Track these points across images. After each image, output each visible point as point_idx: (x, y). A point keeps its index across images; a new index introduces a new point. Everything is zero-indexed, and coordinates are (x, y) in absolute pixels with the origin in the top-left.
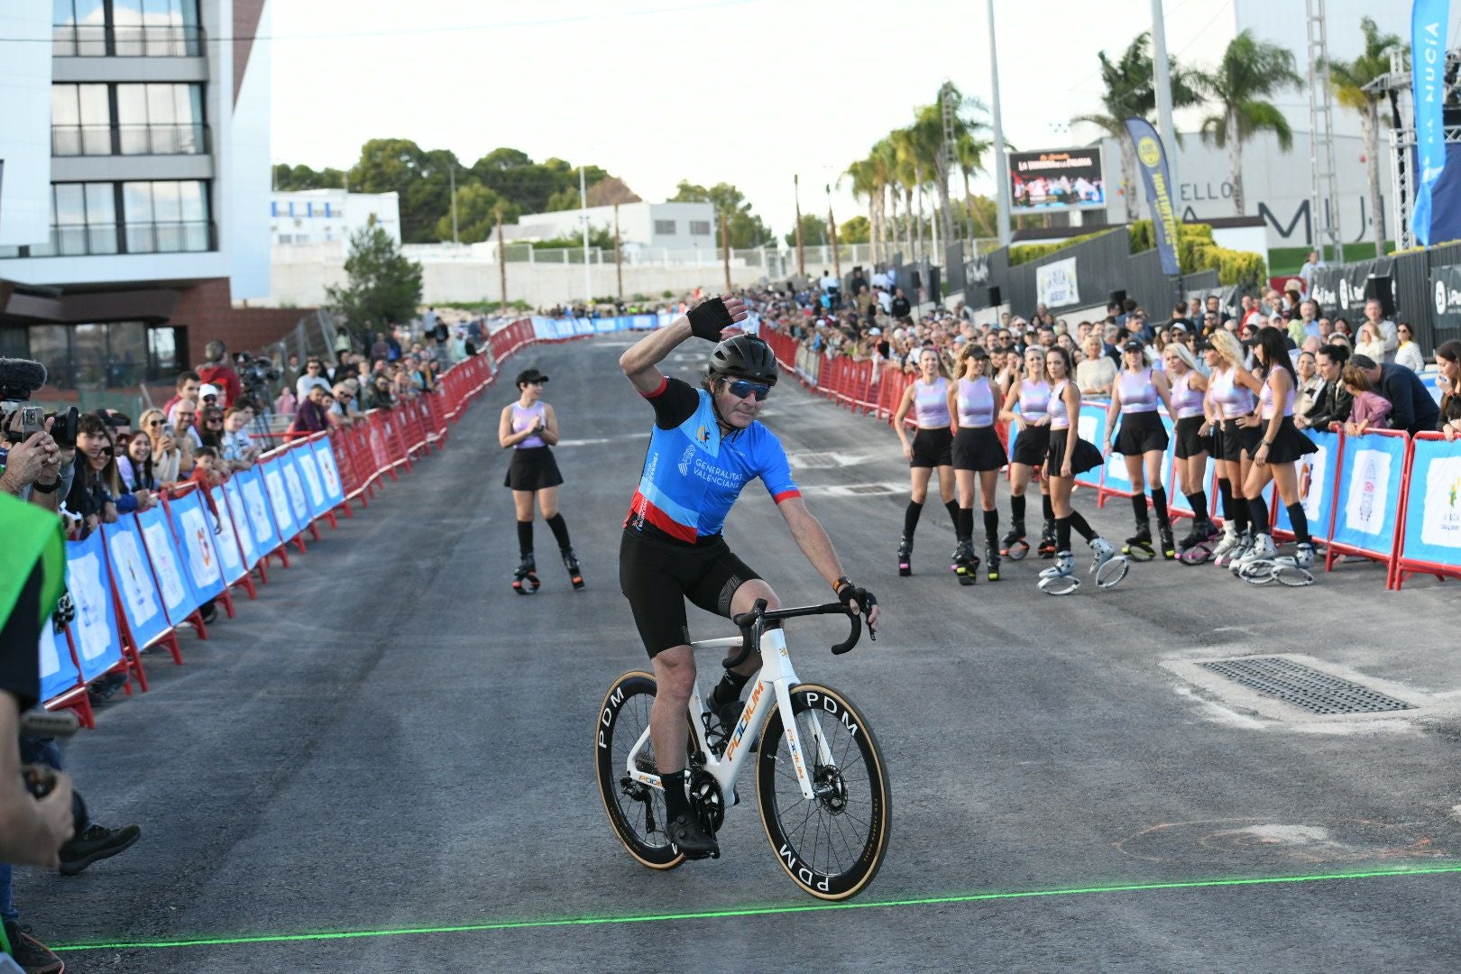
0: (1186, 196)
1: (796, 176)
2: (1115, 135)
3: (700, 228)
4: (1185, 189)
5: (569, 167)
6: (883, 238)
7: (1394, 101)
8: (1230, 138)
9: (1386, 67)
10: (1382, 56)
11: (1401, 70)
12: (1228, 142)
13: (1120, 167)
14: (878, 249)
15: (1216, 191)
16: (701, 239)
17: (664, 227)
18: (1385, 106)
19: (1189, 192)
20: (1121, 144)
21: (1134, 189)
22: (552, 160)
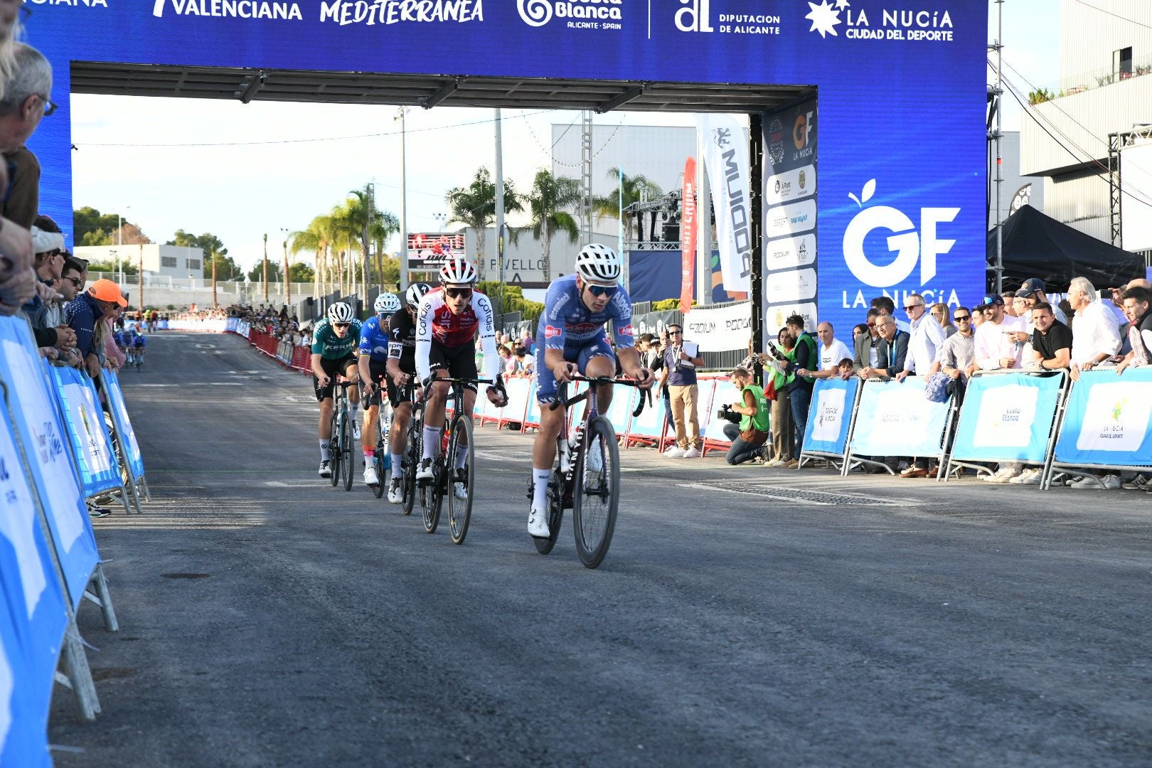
0: (515, 267)
1: (266, 235)
2: (474, 227)
3: (194, 264)
4: (515, 262)
5: (98, 214)
6: (324, 280)
7: (640, 219)
8: (542, 234)
9: (636, 198)
10: (634, 190)
11: (646, 200)
12: (541, 236)
13: (475, 247)
14: (320, 287)
15: (534, 265)
16: (195, 271)
17: (168, 262)
18: (635, 221)
19: (518, 265)
20: (477, 232)
21: (483, 261)
22: (86, 208)
